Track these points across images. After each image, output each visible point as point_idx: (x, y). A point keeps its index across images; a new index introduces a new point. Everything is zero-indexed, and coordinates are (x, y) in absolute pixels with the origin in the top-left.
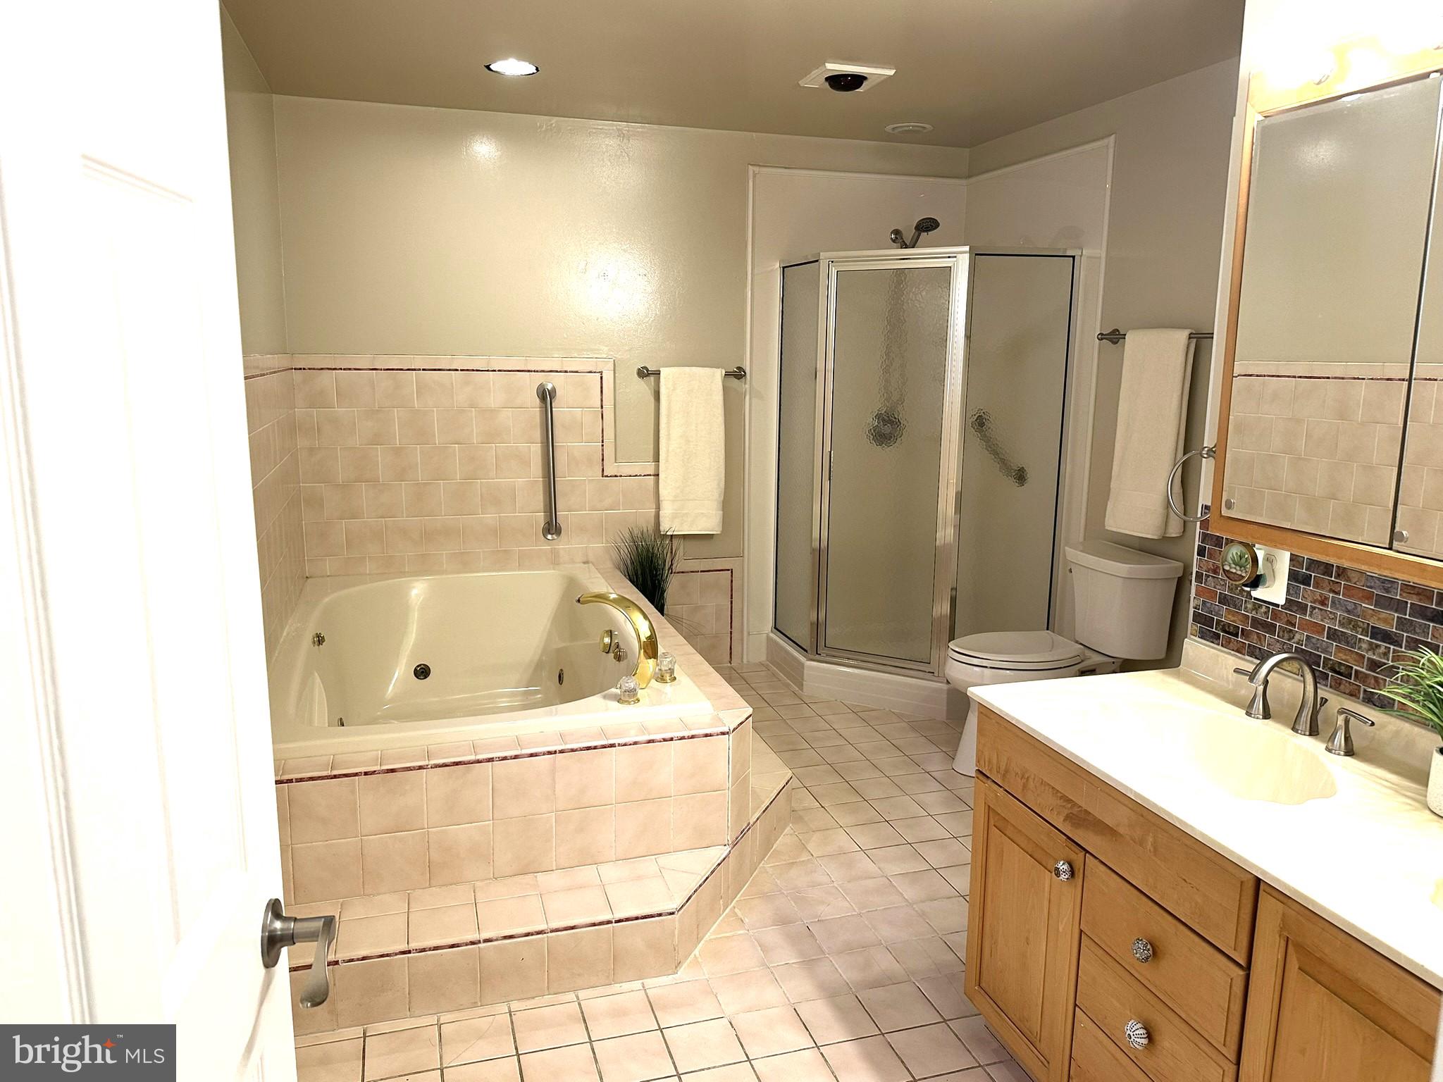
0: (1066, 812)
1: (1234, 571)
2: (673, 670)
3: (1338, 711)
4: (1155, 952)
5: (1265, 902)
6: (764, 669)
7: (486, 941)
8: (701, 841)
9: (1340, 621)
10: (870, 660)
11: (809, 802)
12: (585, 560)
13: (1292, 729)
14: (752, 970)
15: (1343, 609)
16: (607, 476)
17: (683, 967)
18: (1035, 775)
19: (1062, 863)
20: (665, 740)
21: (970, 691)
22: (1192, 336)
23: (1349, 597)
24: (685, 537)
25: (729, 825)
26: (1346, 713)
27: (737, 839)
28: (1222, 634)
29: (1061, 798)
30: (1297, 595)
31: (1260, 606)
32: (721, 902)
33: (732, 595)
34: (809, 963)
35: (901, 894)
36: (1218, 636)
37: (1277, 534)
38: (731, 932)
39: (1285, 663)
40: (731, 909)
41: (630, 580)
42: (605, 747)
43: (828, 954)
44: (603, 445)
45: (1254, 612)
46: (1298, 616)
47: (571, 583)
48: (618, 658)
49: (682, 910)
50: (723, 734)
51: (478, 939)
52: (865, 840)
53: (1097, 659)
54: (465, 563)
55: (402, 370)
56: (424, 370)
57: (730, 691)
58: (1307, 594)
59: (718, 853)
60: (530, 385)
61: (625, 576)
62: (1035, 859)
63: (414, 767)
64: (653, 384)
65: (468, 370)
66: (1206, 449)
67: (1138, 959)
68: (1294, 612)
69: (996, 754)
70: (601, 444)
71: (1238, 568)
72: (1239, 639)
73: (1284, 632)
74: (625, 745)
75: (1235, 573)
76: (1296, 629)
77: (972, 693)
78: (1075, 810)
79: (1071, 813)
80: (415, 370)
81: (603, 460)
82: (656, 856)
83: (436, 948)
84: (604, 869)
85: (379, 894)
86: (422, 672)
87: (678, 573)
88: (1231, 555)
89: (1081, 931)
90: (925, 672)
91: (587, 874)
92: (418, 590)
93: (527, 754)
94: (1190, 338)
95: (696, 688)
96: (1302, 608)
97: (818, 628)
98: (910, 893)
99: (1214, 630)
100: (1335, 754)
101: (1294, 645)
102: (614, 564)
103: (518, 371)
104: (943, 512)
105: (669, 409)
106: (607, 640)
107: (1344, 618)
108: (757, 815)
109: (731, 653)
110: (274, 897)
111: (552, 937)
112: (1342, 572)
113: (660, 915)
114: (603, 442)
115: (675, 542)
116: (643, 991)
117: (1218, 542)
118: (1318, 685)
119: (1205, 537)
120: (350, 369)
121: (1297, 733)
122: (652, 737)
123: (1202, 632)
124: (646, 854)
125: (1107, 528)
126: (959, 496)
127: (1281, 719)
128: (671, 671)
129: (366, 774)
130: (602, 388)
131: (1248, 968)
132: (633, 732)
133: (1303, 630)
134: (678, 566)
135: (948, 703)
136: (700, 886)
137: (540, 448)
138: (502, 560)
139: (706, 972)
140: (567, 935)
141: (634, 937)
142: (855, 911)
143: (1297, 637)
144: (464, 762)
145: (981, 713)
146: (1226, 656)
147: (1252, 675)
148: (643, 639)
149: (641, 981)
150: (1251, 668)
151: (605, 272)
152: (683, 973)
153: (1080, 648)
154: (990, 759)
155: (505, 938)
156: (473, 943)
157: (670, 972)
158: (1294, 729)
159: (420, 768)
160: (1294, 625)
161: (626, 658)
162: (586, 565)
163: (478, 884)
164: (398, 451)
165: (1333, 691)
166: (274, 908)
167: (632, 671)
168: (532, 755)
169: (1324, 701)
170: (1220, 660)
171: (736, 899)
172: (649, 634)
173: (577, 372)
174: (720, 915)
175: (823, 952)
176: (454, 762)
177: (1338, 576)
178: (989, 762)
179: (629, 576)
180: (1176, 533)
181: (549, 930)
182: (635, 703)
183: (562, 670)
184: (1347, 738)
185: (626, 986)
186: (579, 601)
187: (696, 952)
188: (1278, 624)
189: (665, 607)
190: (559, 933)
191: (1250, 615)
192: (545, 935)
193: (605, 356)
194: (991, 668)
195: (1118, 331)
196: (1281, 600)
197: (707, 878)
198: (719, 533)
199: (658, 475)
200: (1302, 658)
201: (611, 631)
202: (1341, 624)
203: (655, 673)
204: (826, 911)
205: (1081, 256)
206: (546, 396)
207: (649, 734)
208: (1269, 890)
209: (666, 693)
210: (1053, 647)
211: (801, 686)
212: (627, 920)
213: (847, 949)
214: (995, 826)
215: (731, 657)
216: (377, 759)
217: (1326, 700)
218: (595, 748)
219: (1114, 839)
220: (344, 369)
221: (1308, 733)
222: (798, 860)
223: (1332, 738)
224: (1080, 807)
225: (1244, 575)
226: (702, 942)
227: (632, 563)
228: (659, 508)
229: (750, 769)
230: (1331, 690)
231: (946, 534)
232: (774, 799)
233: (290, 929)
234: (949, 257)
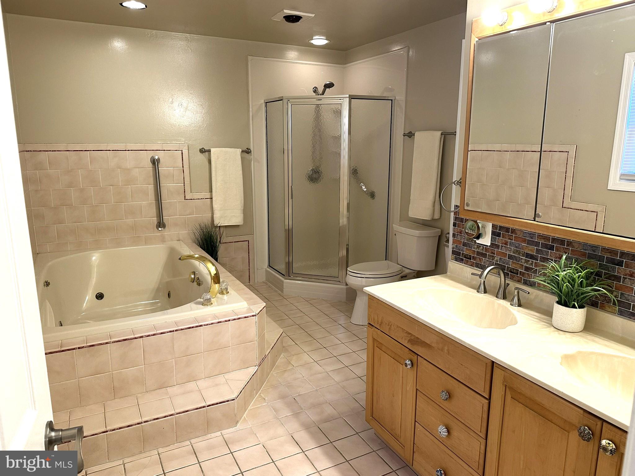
0: (409, 338)
1: (470, 232)
2: (227, 288)
3: (515, 289)
4: (450, 396)
5: (496, 371)
6: (265, 284)
7: (145, 422)
8: (245, 365)
9: (513, 251)
10: (312, 277)
11: (291, 342)
12: (178, 239)
13: (496, 297)
14: (271, 420)
15: (514, 246)
16: (187, 199)
17: (239, 423)
18: (394, 324)
19: (408, 361)
20: (226, 321)
21: (364, 289)
22: (442, 134)
23: (516, 241)
24: (226, 226)
25: (257, 357)
26: (518, 289)
27: (260, 362)
28: (464, 259)
29: (406, 333)
30: (495, 241)
31: (480, 246)
32: (255, 392)
33: (249, 252)
34: (296, 415)
35: (334, 379)
36: (462, 260)
37: (487, 216)
38: (260, 404)
39: (492, 270)
40: (259, 394)
41: (201, 248)
42: (198, 327)
43: (304, 410)
44: (184, 185)
45: (477, 249)
46: (496, 250)
47: (172, 252)
48: (199, 284)
49: (238, 398)
50: (253, 316)
51: (141, 421)
52: (316, 357)
53: (407, 271)
54: (118, 243)
55: (82, 151)
56: (93, 151)
57: (254, 296)
58: (499, 241)
59: (253, 370)
60: (146, 158)
61: (198, 246)
62: (395, 360)
63: (103, 343)
64: (207, 156)
65: (115, 150)
66: (456, 181)
67: (443, 399)
68: (494, 248)
69: (376, 316)
70: (183, 184)
71: (471, 231)
72: (472, 261)
73: (490, 257)
74: (207, 325)
75: (470, 233)
76: (495, 255)
77: (365, 290)
78: (413, 338)
79: (411, 339)
80: (89, 151)
81: (185, 192)
82: (223, 375)
83: (120, 428)
84: (199, 383)
85: (88, 405)
86: (100, 296)
87: (223, 243)
88: (468, 226)
89: (417, 389)
90: (337, 281)
91: (192, 385)
92: (95, 257)
93: (160, 333)
94: (441, 135)
95: (238, 295)
96: (498, 247)
97: (289, 265)
98: (337, 378)
99: (461, 257)
100: (514, 306)
101: (495, 262)
102: (192, 241)
103: (141, 150)
104: (342, 211)
105: (216, 168)
106: (193, 276)
107: (514, 250)
108: (269, 351)
109: (249, 279)
110: (50, 420)
111: (177, 417)
112: (513, 231)
113: (228, 401)
114: (184, 183)
115: (222, 229)
116: (222, 436)
117: (462, 220)
118: (506, 278)
119: (456, 219)
120: (55, 151)
121: (498, 298)
122: (220, 320)
123: (456, 258)
124: (219, 374)
125: (409, 216)
126: (348, 205)
127: (492, 293)
128: (227, 289)
129: (79, 348)
130: (182, 158)
131: (489, 399)
132: (210, 319)
133: (498, 255)
134: (223, 240)
135: (347, 295)
136: (245, 386)
137: (153, 187)
138: (136, 241)
139: (250, 424)
140: (185, 415)
141: (216, 412)
142: (314, 389)
143: (496, 259)
144: (128, 339)
145: (370, 298)
146: (467, 268)
147: (480, 276)
148: (213, 275)
149: (220, 432)
150: (480, 273)
151: (182, 103)
152: (239, 426)
153: (401, 267)
154: (374, 318)
155: (154, 419)
156: (138, 424)
157: (234, 426)
158: (497, 297)
159: (107, 343)
160: (494, 254)
161: (203, 284)
162: (179, 242)
163: (139, 395)
164: (82, 190)
165: (512, 280)
166: (50, 426)
167: (208, 290)
168: (162, 333)
169: (508, 284)
170: (464, 270)
171: (261, 389)
172: (215, 272)
173: (170, 150)
174: (254, 398)
175: (302, 409)
176: (124, 339)
177: (512, 232)
178: (374, 319)
179: (200, 245)
180: (438, 217)
181: (176, 414)
182: (210, 305)
183: (169, 291)
184: (519, 299)
185: (213, 435)
186: (180, 259)
187: (245, 415)
188: (488, 254)
189: (218, 259)
190: (181, 414)
191: (476, 250)
192: (174, 416)
193: (183, 143)
194: (366, 278)
195: (411, 132)
196: (489, 244)
197: (248, 382)
198: (242, 224)
199: (212, 198)
200: (499, 267)
201: (194, 272)
202: (514, 253)
203: (219, 290)
204: (302, 391)
205: (395, 100)
206: (155, 162)
207: (218, 319)
208: (497, 365)
209: (225, 299)
210: (388, 267)
211: (282, 291)
212: (213, 405)
213: (314, 406)
214: (377, 346)
215: (249, 280)
216: (85, 341)
217: (509, 284)
218: (193, 327)
219: (430, 349)
220: (52, 151)
221: (502, 298)
222: (287, 369)
223: (513, 300)
224: (414, 336)
225: (474, 234)
226: (247, 411)
227: (202, 240)
228: (213, 214)
229: (265, 331)
230: (510, 280)
231: (343, 221)
232: (276, 343)
233: (60, 435)
234: (340, 99)
